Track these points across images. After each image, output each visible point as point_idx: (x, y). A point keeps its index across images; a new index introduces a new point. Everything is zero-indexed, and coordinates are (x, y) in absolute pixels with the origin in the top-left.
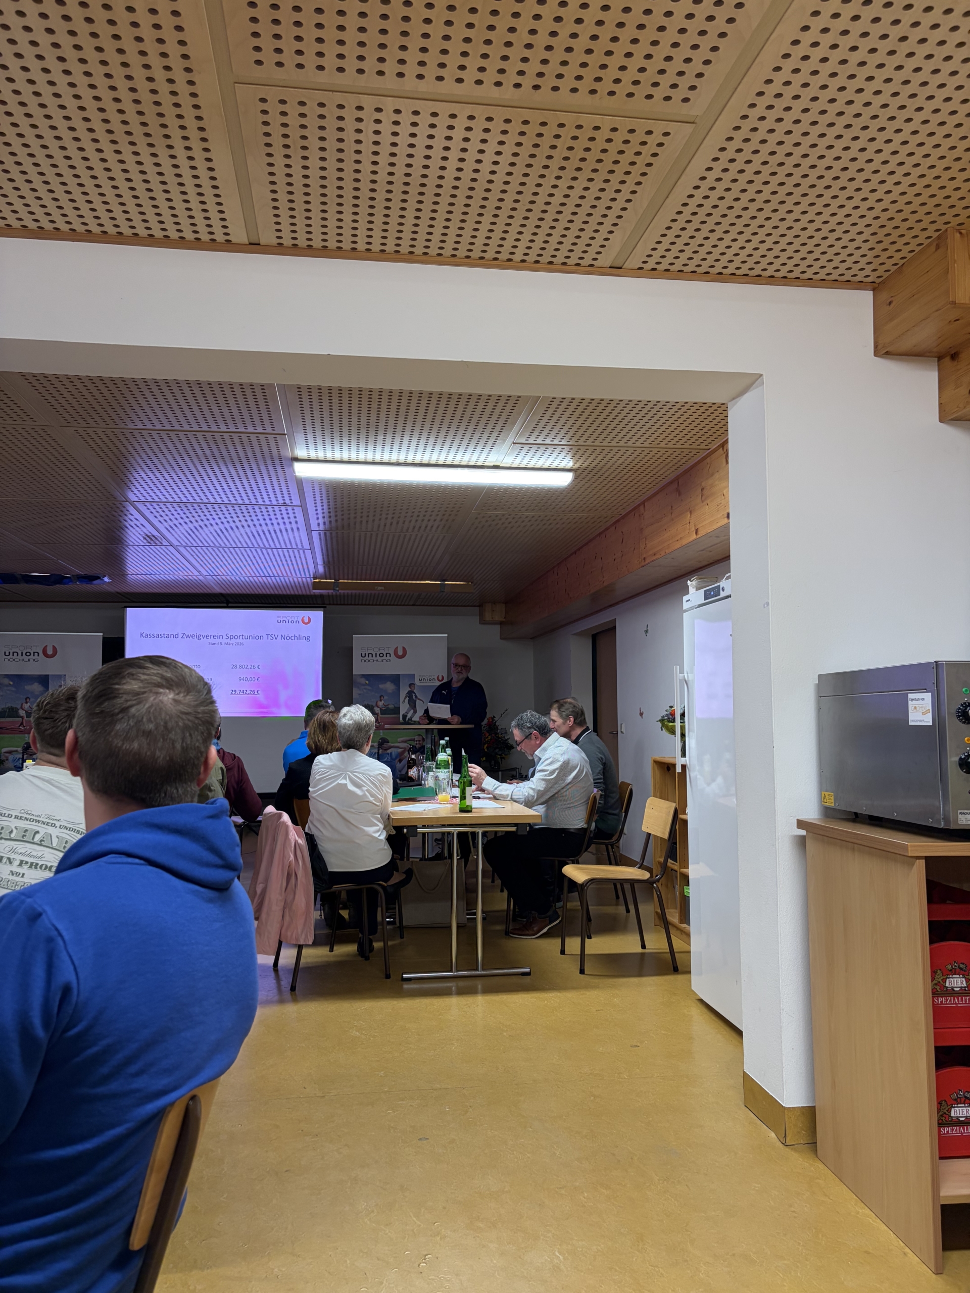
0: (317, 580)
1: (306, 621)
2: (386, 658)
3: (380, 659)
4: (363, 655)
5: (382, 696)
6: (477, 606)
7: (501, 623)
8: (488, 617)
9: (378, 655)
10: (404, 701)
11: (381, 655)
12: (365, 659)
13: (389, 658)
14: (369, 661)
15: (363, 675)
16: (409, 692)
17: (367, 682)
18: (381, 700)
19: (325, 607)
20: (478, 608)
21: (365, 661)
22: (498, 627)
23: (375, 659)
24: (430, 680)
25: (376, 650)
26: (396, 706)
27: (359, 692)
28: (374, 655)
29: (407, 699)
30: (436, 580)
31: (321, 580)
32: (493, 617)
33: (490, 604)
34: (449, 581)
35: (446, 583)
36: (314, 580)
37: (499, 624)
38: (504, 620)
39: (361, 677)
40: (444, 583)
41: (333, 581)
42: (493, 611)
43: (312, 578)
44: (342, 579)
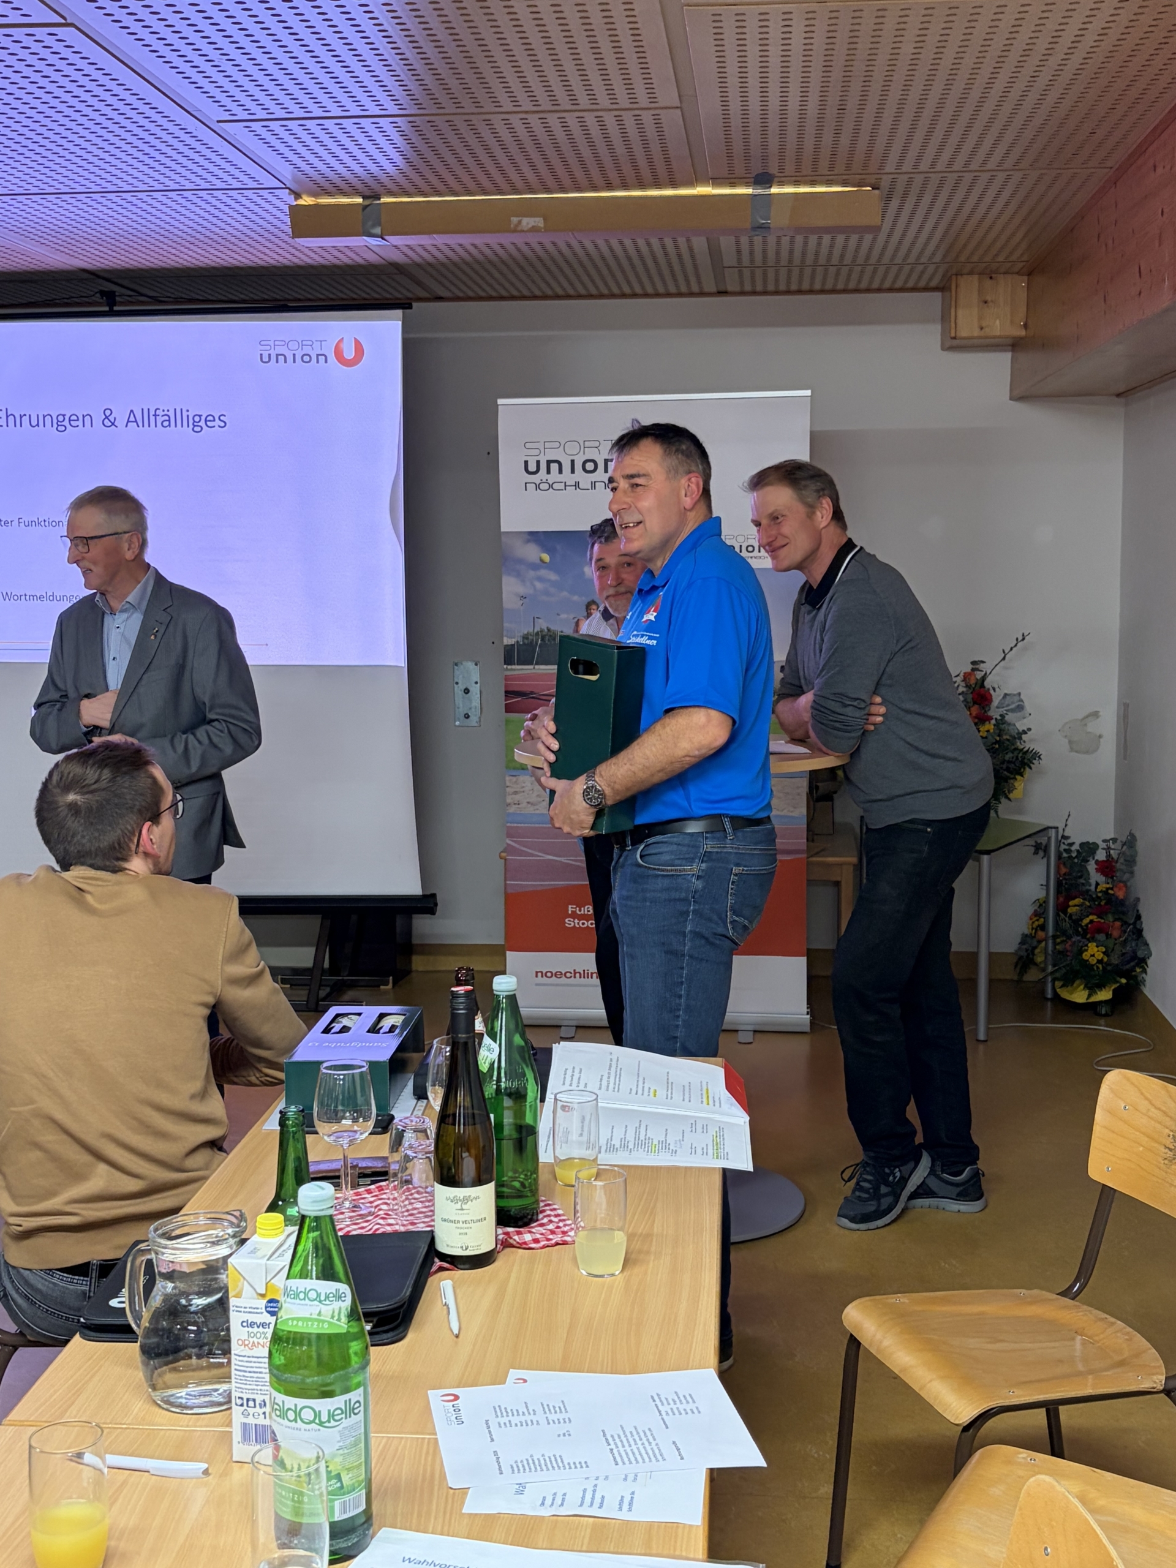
0: (307, 201)
1: (349, 353)
3: (585, 480)
4: (532, 467)
6: (935, 289)
7: (1015, 345)
8: (967, 323)
9: (578, 467)
11: (589, 466)
12: (536, 478)
14: (551, 486)
15: (531, 533)
17: (546, 557)
19: (410, 307)
20: (938, 294)
21: (538, 487)
22: (1006, 357)
23: (571, 479)
25: (572, 449)
27: (521, 590)
28: (567, 467)
30: (733, 185)
31: (319, 201)
32: (984, 325)
33: (976, 277)
34: (781, 184)
35: (774, 190)
36: (296, 199)
37: (1010, 348)
38: (1023, 333)
39: (528, 541)
40: (766, 191)
41: (360, 200)
42: (986, 302)
43: (289, 194)
44: (391, 194)
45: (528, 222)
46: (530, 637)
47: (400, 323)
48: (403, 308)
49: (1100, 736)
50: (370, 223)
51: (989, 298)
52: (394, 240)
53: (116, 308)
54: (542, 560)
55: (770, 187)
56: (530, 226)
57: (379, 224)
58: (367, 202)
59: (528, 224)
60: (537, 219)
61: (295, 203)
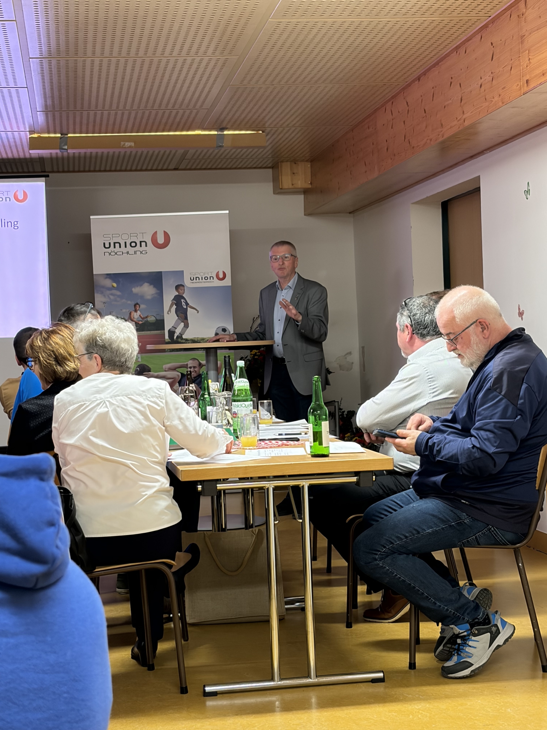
0: (35, 135)
1: (21, 197)
2: (141, 249)
3: (132, 250)
4: (107, 245)
5: (137, 304)
6: (269, 168)
7: (305, 192)
8: (286, 182)
9: (128, 245)
10: (170, 310)
11: (133, 244)
12: (109, 250)
13: (145, 248)
14: (116, 253)
15: (107, 274)
16: (175, 296)
17: (115, 285)
18: (136, 311)
19: (48, 176)
20: (271, 170)
22: (301, 197)
23: (125, 250)
24: (206, 278)
25: (125, 237)
26: (158, 318)
27: (104, 299)
28: (123, 245)
29: (174, 307)
30: (210, 131)
31: (41, 135)
32: (294, 183)
33: (289, 163)
34: (229, 130)
35: (226, 132)
37: (303, 193)
38: (310, 186)
39: (106, 278)
40: (222, 133)
41: (59, 135)
42: (294, 173)
44: (72, 133)
45: (127, 144)
47: (44, 183)
48: (45, 177)
49: (352, 363)
50: (63, 144)
51: (295, 172)
52: (71, 151)
54: (113, 286)
56: (129, 145)
57: (66, 145)
58: (62, 136)
60: (132, 143)
61: (30, 136)
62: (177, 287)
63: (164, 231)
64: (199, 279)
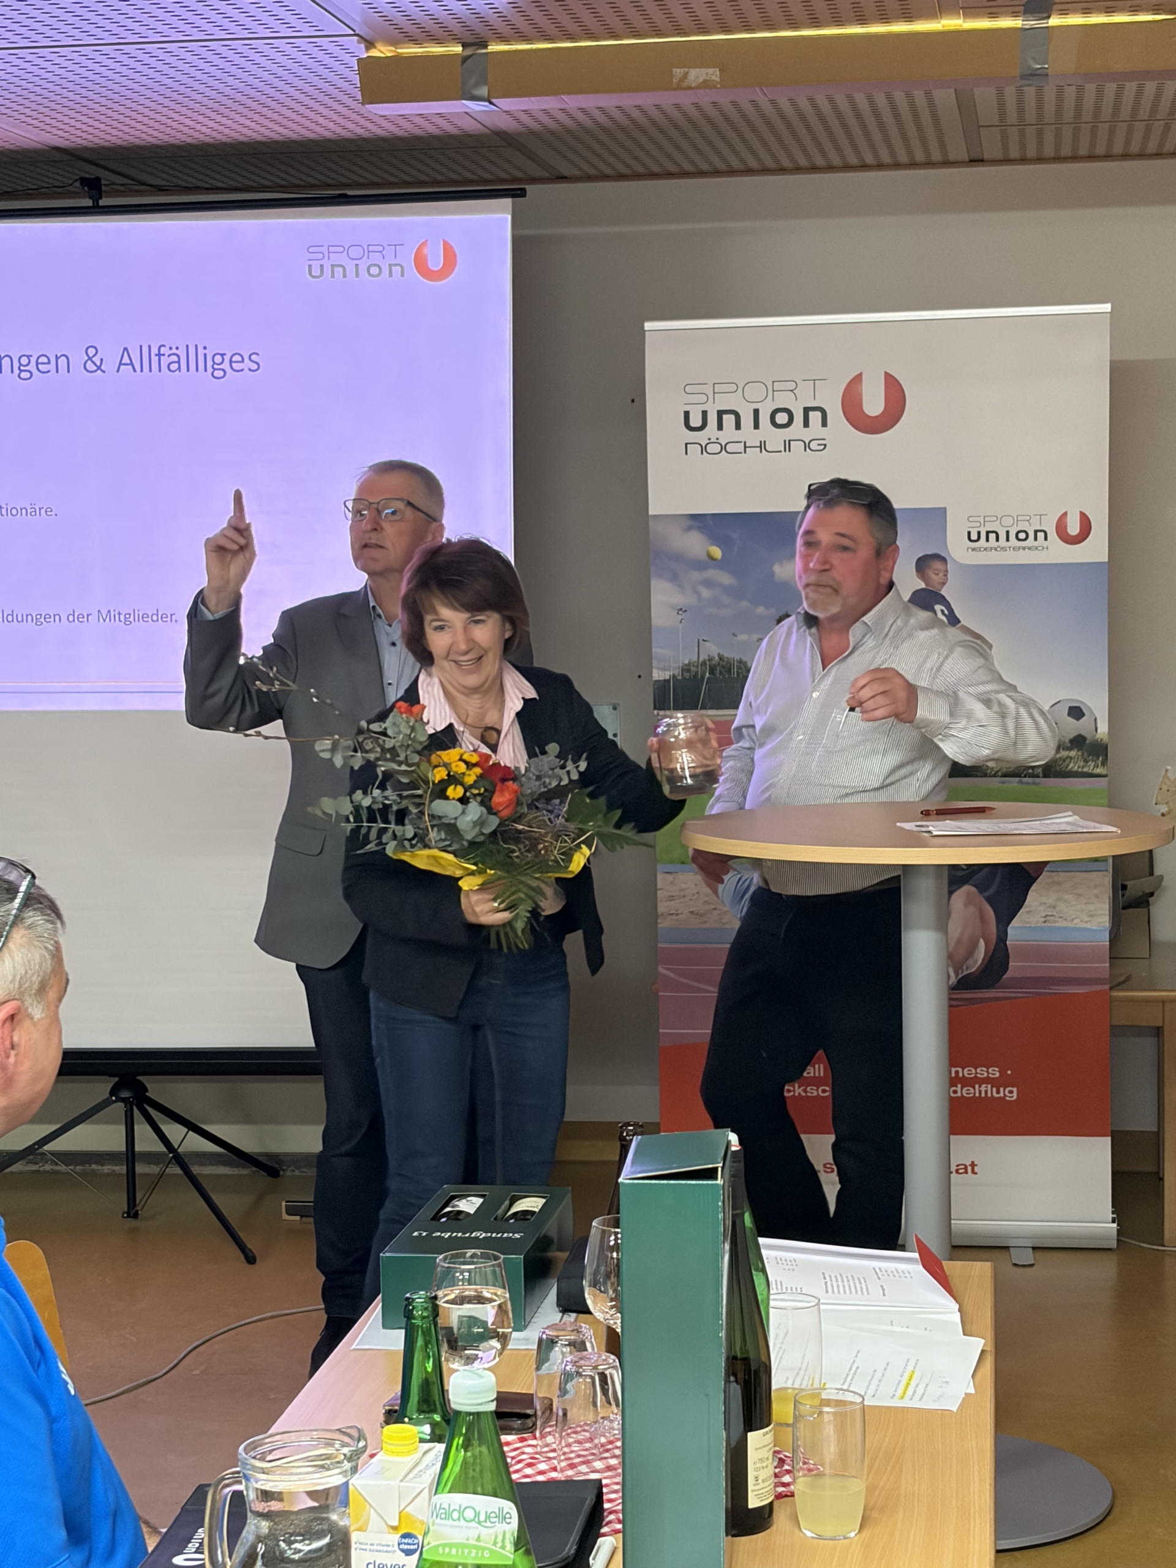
0: (382, 51)
1: (436, 262)
2: (806, 434)
3: (775, 438)
4: (695, 421)
9: (764, 419)
11: (781, 419)
12: (701, 437)
13: (822, 432)
14: (724, 448)
15: (694, 517)
16: (916, 594)
17: (717, 552)
19: (522, 193)
23: (753, 437)
24: (1022, 535)
25: (755, 393)
27: (679, 599)
28: (747, 420)
30: (993, 15)
31: (399, 51)
34: (1064, 12)
35: (1054, 21)
36: (367, 49)
39: (690, 528)
40: (1042, 24)
41: (458, 49)
43: (359, 42)
44: (503, 39)
45: (697, 75)
46: (693, 669)
47: (509, 217)
48: (513, 196)
50: (472, 81)
52: (505, 104)
53: (102, 203)
54: (711, 557)
55: (1049, 17)
56: (701, 80)
57: (486, 84)
58: (469, 52)
59: (697, 77)
60: (710, 71)
61: (365, 55)
62: (923, 564)
63: (887, 375)
64: (997, 540)
